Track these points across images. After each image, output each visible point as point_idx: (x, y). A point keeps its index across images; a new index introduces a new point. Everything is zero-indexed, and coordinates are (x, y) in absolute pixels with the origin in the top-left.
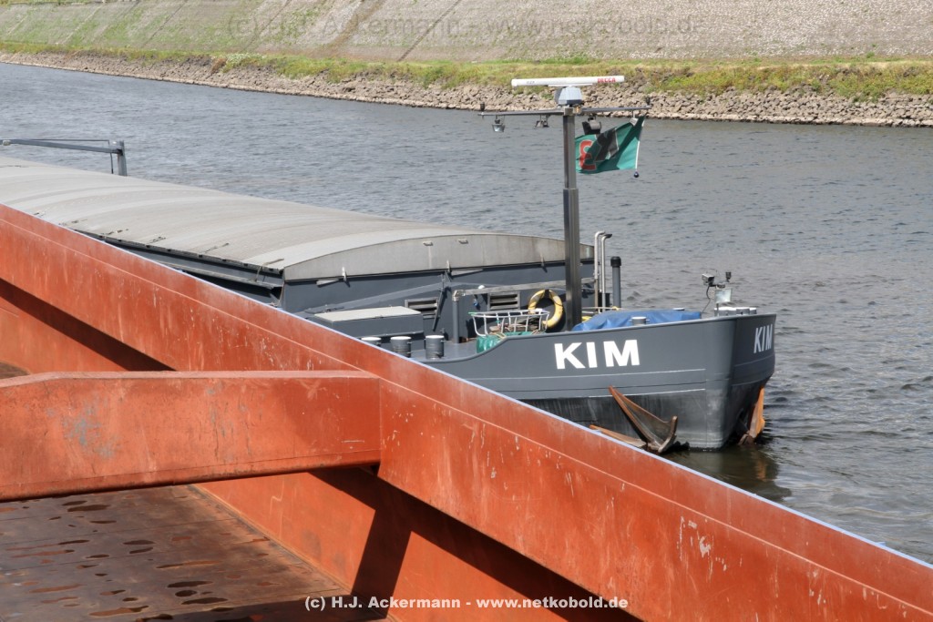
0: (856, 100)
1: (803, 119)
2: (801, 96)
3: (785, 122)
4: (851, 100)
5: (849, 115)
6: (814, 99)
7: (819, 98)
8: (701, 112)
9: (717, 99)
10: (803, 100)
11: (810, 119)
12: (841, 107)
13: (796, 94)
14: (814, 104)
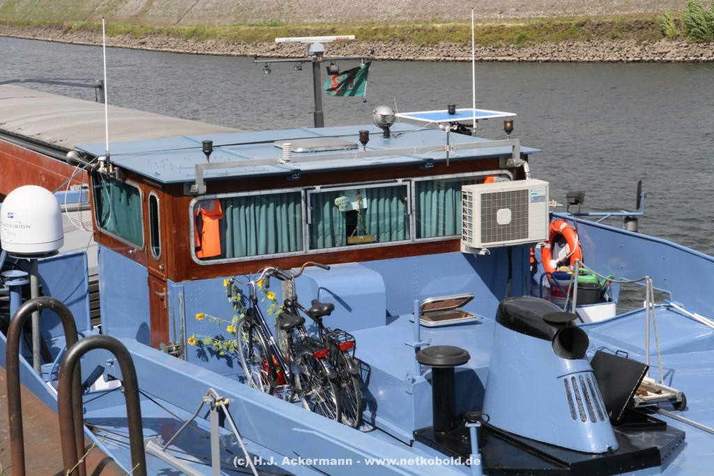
0: (422, 46)
1: (393, 58)
2: (393, 44)
3: (383, 60)
4: (419, 47)
5: (418, 55)
6: (400, 46)
7: (403, 45)
8: (338, 54)
9: (348, 47)
10: (395, 46)
11: (396, 57)
12: (414, 50)
13: (391, 43)
14: (400, 49)
